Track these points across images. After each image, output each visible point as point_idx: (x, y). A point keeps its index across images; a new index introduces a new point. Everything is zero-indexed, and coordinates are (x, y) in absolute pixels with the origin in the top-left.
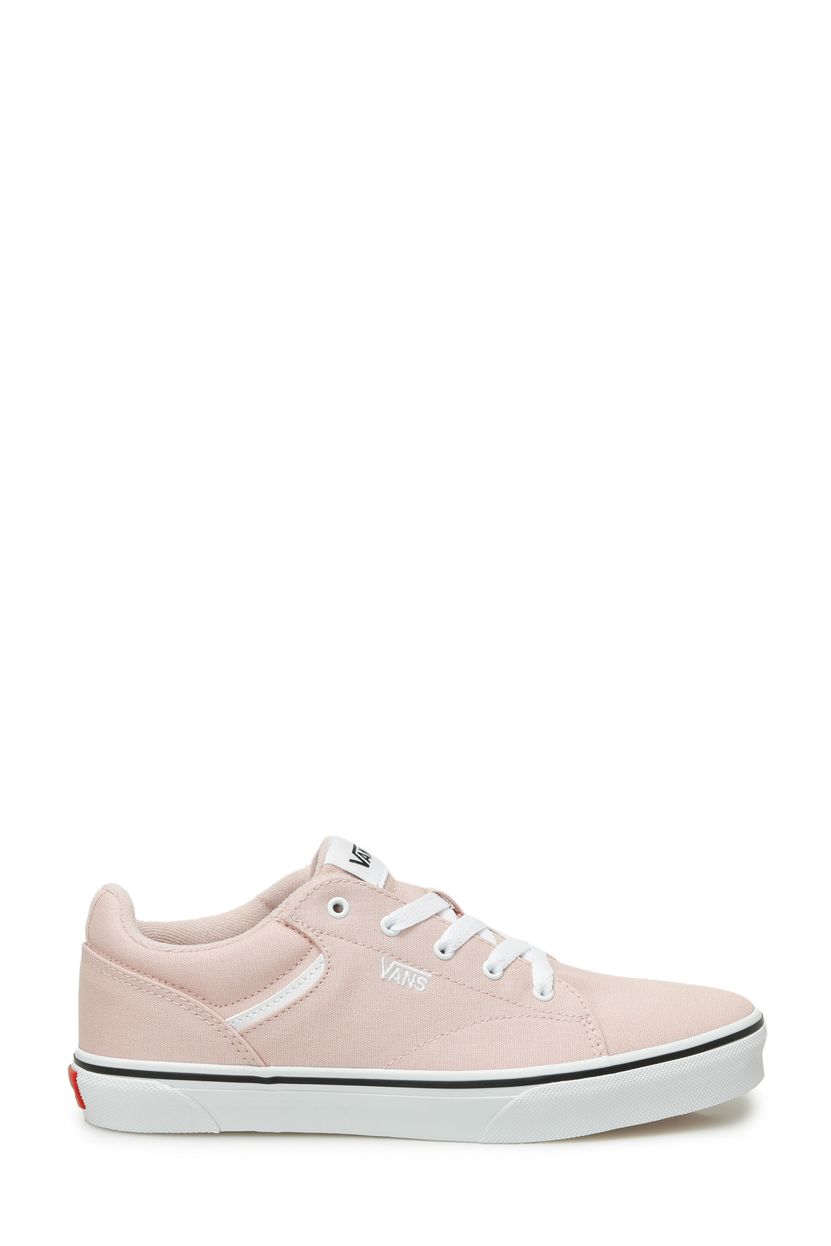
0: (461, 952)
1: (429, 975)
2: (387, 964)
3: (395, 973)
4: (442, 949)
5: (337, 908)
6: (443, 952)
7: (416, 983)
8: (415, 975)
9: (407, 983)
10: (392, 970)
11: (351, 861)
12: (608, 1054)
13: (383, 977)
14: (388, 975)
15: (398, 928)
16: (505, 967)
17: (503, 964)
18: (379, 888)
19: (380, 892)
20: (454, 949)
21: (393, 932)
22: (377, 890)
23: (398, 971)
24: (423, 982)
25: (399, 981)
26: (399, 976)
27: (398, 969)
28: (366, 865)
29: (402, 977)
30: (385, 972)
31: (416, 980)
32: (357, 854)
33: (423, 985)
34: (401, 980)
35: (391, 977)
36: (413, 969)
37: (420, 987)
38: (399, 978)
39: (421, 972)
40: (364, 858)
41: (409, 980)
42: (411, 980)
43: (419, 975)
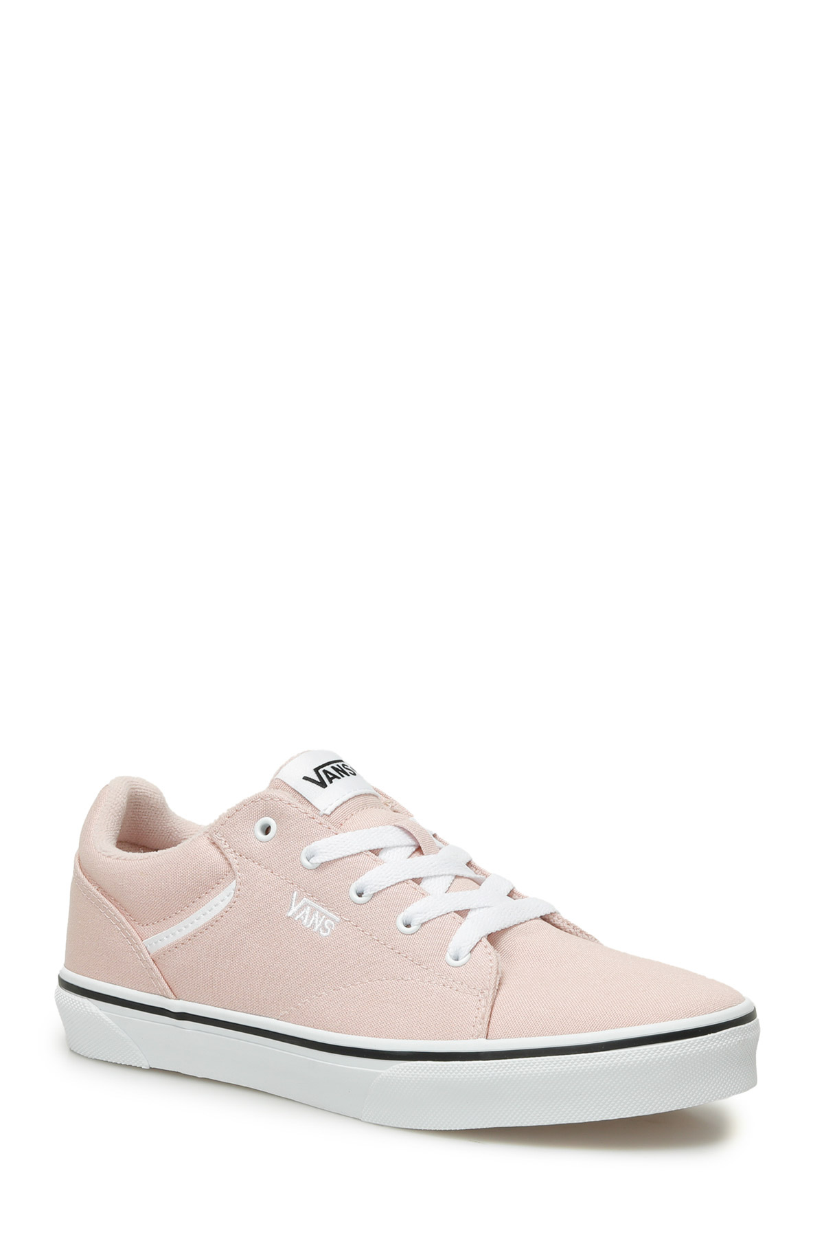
0: (376, 899)
1: (338, 919)
2: (298, 900)
3: (303, 912)
4: (359, 891)
5: (267, 830)
6: (360, 895)
8: (324, 917)
9: (314, 925)
10: (301, 909)
11: (305, 778)
13: (290, 915)
14: (295, 915)
15: (318, 860)
16: (424, 921)
17: (420, 918)
18: (325, 810)
19: (324, 814)
20: (372, 892)
21: (312, 863)
22: (321, 813)
23: (308, 911)
24: (330, 926)
25: (305, 921)
26: (307, 917)
27: (309, 908)
28: (323, 785)
29: (310, 918)
30: (294, 909)
31: (323, 923)
32: (320, 771)
33: (329, 930)
34: (309, 922)
35: (298, 917)
36: (323, 910)
37: (326, 930)
38: (306, 919)
39: (331, 915)
40: (328, 777)
41: (316, 922)
42: (318, 922)
43: (328, 917)
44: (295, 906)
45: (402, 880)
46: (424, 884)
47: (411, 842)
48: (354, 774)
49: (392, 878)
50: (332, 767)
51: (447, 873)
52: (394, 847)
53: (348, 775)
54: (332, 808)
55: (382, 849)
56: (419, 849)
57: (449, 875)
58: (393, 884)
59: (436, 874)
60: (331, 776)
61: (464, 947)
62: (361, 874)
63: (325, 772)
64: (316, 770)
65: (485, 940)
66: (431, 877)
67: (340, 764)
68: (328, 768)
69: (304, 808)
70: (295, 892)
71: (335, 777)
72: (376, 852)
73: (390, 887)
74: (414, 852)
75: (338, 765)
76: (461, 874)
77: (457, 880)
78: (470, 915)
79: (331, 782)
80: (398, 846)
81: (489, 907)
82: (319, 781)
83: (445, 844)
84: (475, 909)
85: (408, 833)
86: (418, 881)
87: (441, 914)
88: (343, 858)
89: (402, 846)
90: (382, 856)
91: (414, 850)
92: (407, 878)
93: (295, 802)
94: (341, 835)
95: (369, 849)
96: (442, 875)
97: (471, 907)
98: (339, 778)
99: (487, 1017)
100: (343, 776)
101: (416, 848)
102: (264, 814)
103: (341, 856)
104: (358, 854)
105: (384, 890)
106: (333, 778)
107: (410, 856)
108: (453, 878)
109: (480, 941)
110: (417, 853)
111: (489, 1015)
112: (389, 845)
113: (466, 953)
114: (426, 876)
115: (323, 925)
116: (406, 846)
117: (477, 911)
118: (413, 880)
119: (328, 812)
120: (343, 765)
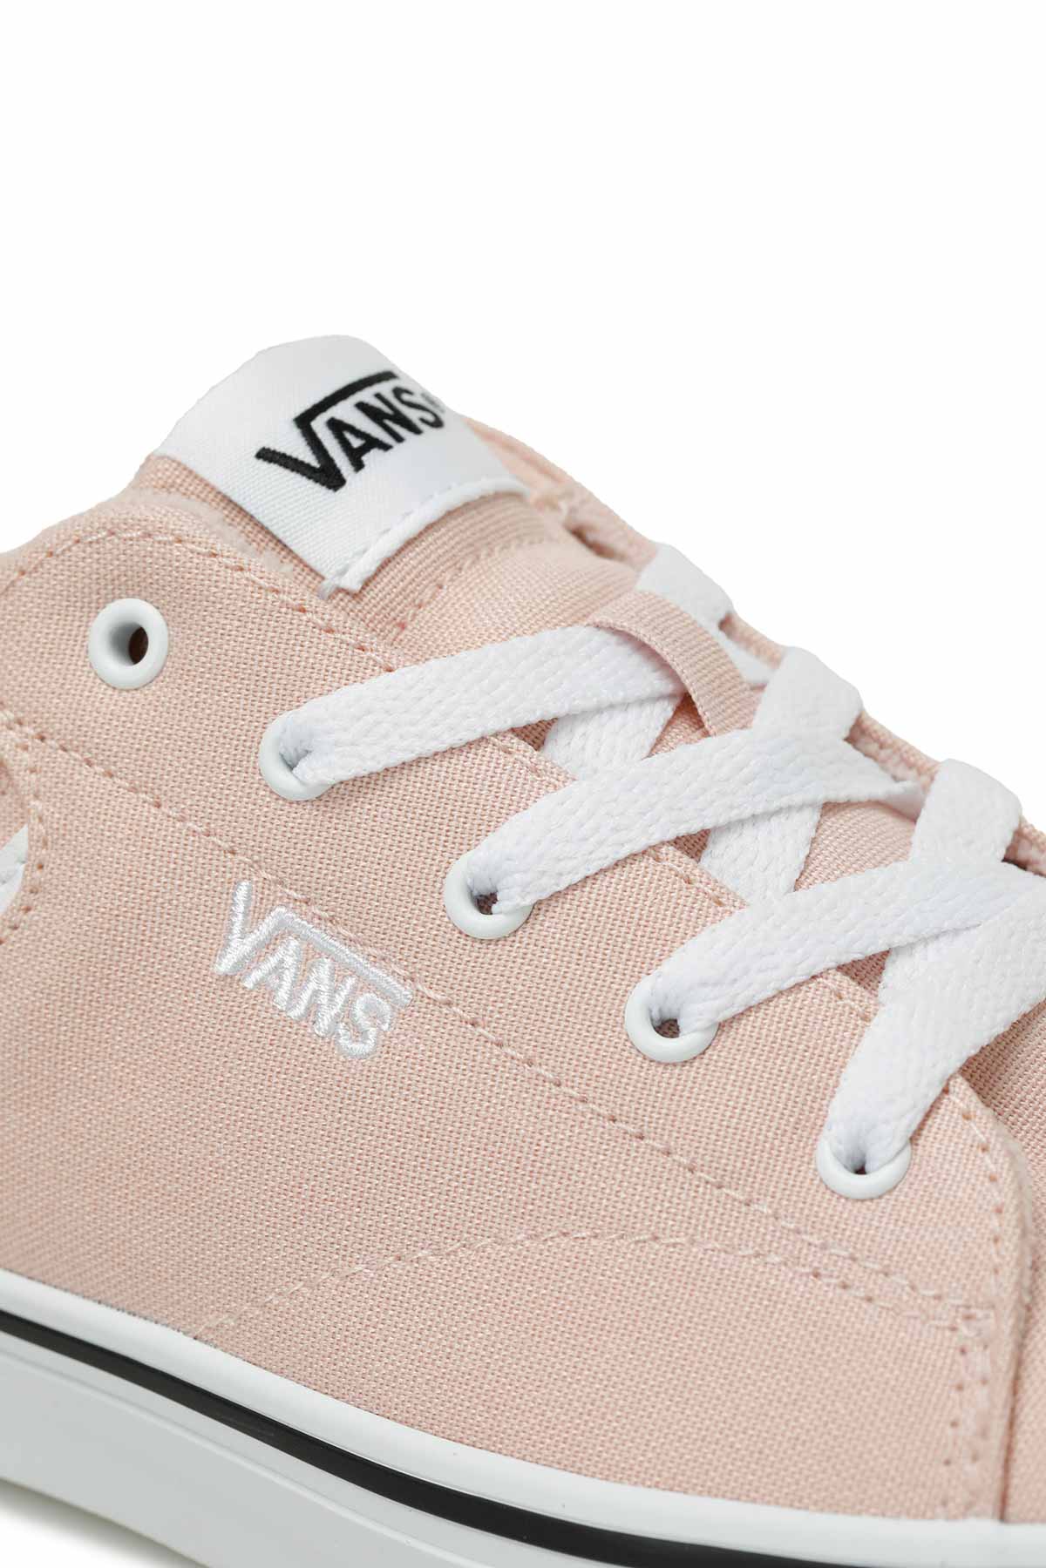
0: (547, 923)
1: (404, 993)
2: (256, 914)
3: (273, 961)
4: (483, 888)
5: (134, 644)
6: (485, 902)
7: (347, 1015)
8: (350, 982)
9: (312, 1011)
10: (268, 946)
11: (266, 455)
12: (1003, 1517)
13: (224, 966)
14: (244, 965)
15: (319, 772)
16: (728, 1014)
17: (717, 1003)
18: (342, 573)
19: (340, 590)
20: (529, 901)
21: (303, 783)
22: (328, 585)
23: (288, 953)
24: (376, 1018)
25: (283, 994)
26: (288, 976)
27: (294, 943)
28: (329, 477)
29: (299, 983)
30: (239, 948)
31: (349, 1003)
32: (319, 425)
33: (372, 1032)
34: (294, 996)
35: (256, 975)
36: (347, 954)
37: (360, 1034)
38: (286, 985)
39: (376, 973)
40: (345, 445)
41: (324, 999)
42: (331, 999)
43: (365, 985)
44: (243, 935)
45: (638, 847)
46: (716, 858)
47: (656, 683)
48: (437, 423)
49: (601, 843)
50: (362, 407)
51: (798, 799)
52: (599, 710)
53: (417, 431)
54: (366, 565)
55: (555, 720)
56: (686, 706)
57: (801, 808)
58: (606, 864)
59: (759, 810)
60: (356, 443)
61: (887, 1122)
62: (489, 823)
63: (337, 427)
64: (304, 422)
65: (961, 1086)
66: (741, 822)
67: (385, 388)
68: (345, 411)
69: (265, 564)
70: (244, 887)
71: (371, 443)
72: (536, 734)
73: (595, 877)
74: (670, 723)
75: (378, 396)
76: (841, 795)
77: (833, 821)
78: (893, 974)
79: (358, 465)
80: (612, 706)
81: (956, 932)
82: (314, 463)
83: (771, 655)
84: (911, 946)
85: (642, 647)
86: (694, 844)
87: (791, 982)
88: (418, 761)
89: (626, 705)
90: (559, 748)
91: (671, 714)
92: (655, 840)
93: (230, 541)
94: (407, 675)
95: (509, 724)
96: (778, 812)
97: (897, 941)
98: (386, 447)
99: (998, 1429)
100: (399, 439)
101: (677, 701)
102: (121, 587)
103: (409, 757)
104: (470, 744)
105: (572, 888)
106: (364, 449)
107: (659, 740)
108: (816, 817)
109: (946, 1091)
110: (683, 725)
111: (1005, 1422)
112: (580, 704)
113: (898, 1145)
114: (722, 821)
115: (350, 1015)
116: (641, 702)
117: (919, 951)
118: (677, 842)
119: (352, 582)
120: (398, 392)
